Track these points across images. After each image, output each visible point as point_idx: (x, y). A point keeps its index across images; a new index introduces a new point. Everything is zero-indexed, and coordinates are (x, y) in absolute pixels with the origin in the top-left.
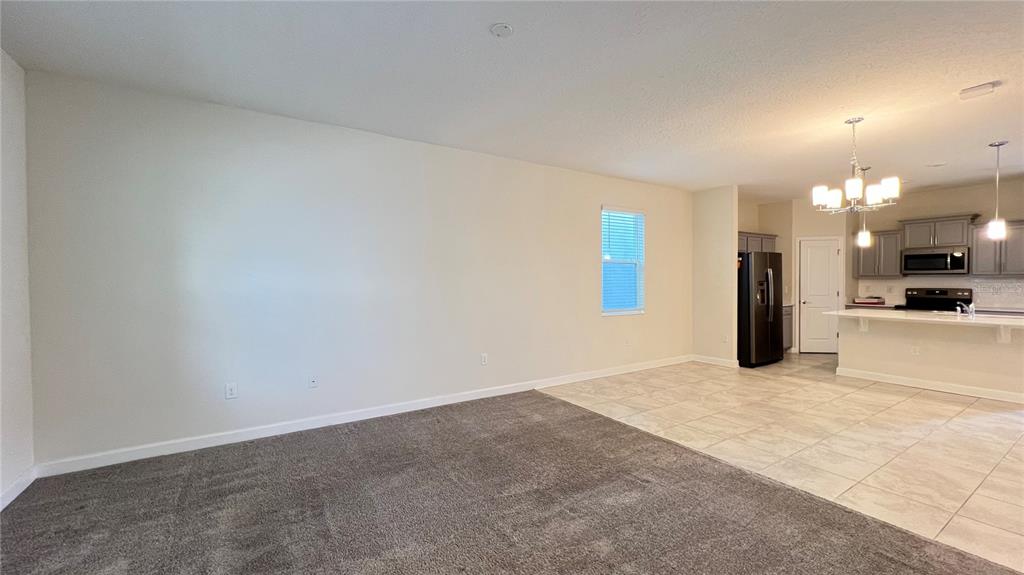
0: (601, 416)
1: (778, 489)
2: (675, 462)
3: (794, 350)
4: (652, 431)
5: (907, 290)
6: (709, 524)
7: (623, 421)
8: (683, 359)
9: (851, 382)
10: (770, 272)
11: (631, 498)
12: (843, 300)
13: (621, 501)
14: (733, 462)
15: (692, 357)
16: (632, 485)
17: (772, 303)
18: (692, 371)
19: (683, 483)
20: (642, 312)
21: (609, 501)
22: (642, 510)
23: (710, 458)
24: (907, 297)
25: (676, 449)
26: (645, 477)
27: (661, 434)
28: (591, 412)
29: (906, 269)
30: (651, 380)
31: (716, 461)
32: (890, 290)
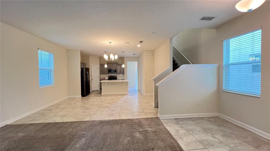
0: (51, 123)
1: (110, 121)
2: (86, 126)
3: (91, 91)
4: (73, 121)
5: (109, 76)
6: (105, 135)
7: (61, 121)
8: (65, 98)
9: (105, 95)
10: (88, 72)
11: (83, 140)
12: (99, 79)
13: (81, 143)
14: (98, 119)
15: (68, 97)
16: (80, 137)
17: (88, 80)
18: (70, 101)
19: (93, 130)
20: (53, 85)
21: (78, 146)
22: (89, 142)
23: (93, 121)
24: (109, 78)
25: (84, 123)
26: (82, 133)
27: (76, 120)
28: (46, 123)
29: (109, 72)
30: (60, 106)
31: (95, 121)
32: (106, 76)
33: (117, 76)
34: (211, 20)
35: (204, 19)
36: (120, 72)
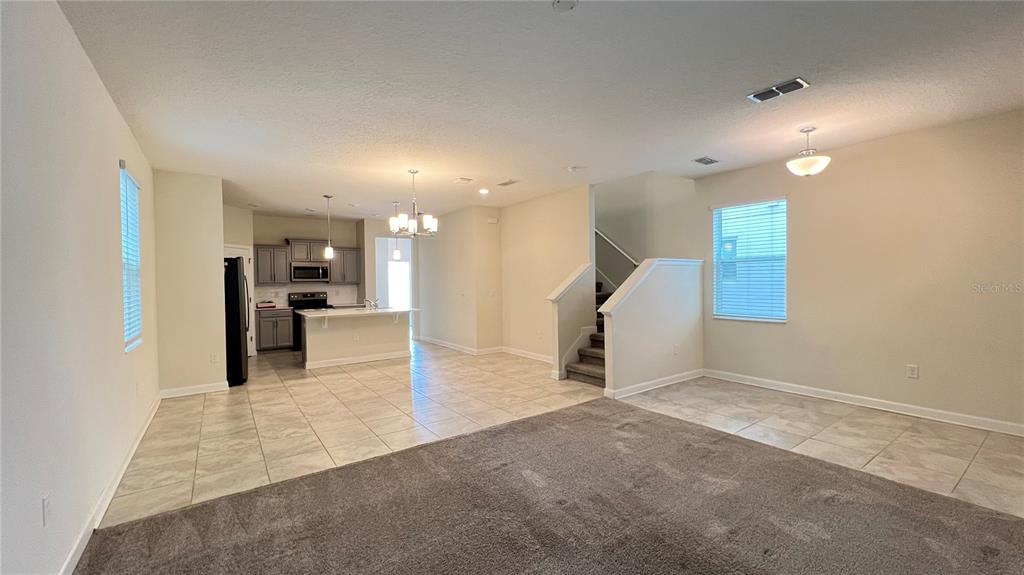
5: (291, 294)
12: (253, 307)
15: (162, 395)
29: (294, 277)
32: (277, 295)
33: (326, 293)
34: (709, 166)
35: (700, 161)
36: (344, 277)
